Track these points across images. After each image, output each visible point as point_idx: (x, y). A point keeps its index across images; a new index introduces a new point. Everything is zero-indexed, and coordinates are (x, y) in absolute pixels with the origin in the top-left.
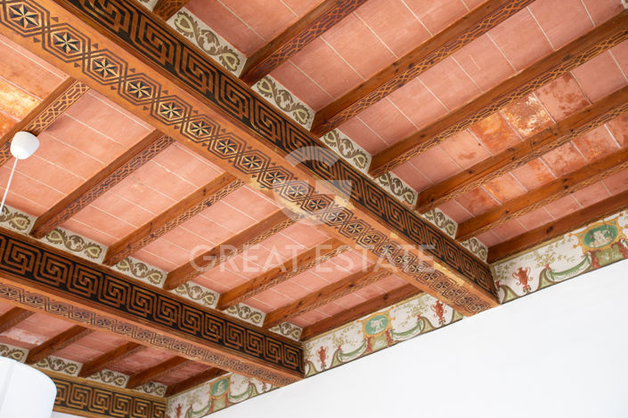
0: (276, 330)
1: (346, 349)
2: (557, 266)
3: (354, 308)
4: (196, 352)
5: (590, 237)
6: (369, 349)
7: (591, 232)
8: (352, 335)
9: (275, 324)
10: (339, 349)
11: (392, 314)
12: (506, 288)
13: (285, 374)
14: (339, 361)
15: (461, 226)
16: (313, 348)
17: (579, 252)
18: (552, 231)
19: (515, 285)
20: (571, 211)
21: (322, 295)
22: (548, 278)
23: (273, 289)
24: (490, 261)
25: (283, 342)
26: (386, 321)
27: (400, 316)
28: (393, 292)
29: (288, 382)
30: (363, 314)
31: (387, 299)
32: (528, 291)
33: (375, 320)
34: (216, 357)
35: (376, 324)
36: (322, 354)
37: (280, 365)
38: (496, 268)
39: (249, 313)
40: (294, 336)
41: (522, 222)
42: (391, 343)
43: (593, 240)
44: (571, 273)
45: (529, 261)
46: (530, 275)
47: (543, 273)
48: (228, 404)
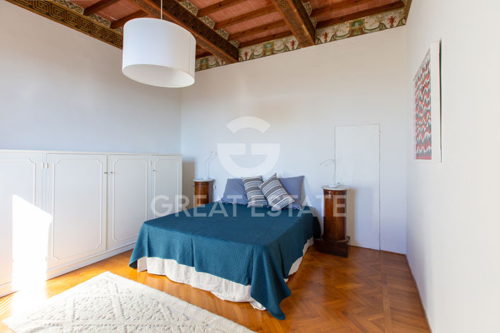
0: (231, 42)
1: (256, 53)
2: (339, 34)
3: (261, 38)
4: (206, 45)
5: (353, 25)
6: (264, 55)
7: (354, 23)
8: (259, 49)
9: (232, 39)
10: (253, 53)
11: (275, 43)
12: (319, 39)
13: (232, 59)
14: (252, 57)
15: (313, 11)
16: (243, 51)
17: (347, 30)
18: (342, 20)
19: (322, 39)
20: (352, 12)
21: (253, 30)
22: (334, 38)
23: (236, 25)
24: (316, 28)
25: (233, 47)
26: (272, 45)
27: (278, 44)
28: (277, 34)
29: (232, 62)
30: (264, 41)
31: (275, 37)
32: (326, 41)
33: (268, 44)
34: (212, 48)
35: (269, 46)
36: (246, 54)
37: (232, 56)
38: (317, 31)
39: (223, 33)
40: (236, 46)
41: (335, 14)
42: (273, 54)
43: (354, 26)
44: (342, 37)
45: (330, 31)
46: (328, 35)
47: (333, 36)
48: (208, 68)
